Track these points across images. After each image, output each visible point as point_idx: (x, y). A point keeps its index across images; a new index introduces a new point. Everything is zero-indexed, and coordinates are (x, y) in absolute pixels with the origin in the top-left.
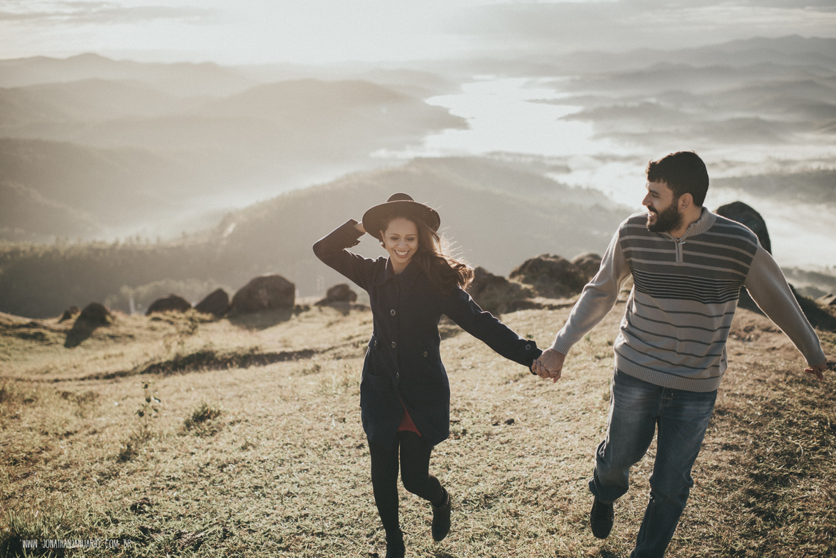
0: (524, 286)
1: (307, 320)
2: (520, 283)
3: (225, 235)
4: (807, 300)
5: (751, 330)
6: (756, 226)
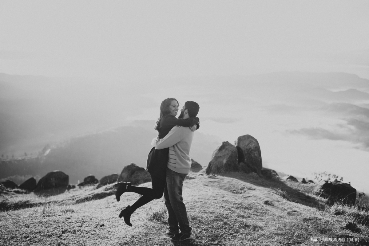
1: (73, 192)
3: (45, 154)
4: (276, 178)
5: (243, 189)
6: (254, 145)
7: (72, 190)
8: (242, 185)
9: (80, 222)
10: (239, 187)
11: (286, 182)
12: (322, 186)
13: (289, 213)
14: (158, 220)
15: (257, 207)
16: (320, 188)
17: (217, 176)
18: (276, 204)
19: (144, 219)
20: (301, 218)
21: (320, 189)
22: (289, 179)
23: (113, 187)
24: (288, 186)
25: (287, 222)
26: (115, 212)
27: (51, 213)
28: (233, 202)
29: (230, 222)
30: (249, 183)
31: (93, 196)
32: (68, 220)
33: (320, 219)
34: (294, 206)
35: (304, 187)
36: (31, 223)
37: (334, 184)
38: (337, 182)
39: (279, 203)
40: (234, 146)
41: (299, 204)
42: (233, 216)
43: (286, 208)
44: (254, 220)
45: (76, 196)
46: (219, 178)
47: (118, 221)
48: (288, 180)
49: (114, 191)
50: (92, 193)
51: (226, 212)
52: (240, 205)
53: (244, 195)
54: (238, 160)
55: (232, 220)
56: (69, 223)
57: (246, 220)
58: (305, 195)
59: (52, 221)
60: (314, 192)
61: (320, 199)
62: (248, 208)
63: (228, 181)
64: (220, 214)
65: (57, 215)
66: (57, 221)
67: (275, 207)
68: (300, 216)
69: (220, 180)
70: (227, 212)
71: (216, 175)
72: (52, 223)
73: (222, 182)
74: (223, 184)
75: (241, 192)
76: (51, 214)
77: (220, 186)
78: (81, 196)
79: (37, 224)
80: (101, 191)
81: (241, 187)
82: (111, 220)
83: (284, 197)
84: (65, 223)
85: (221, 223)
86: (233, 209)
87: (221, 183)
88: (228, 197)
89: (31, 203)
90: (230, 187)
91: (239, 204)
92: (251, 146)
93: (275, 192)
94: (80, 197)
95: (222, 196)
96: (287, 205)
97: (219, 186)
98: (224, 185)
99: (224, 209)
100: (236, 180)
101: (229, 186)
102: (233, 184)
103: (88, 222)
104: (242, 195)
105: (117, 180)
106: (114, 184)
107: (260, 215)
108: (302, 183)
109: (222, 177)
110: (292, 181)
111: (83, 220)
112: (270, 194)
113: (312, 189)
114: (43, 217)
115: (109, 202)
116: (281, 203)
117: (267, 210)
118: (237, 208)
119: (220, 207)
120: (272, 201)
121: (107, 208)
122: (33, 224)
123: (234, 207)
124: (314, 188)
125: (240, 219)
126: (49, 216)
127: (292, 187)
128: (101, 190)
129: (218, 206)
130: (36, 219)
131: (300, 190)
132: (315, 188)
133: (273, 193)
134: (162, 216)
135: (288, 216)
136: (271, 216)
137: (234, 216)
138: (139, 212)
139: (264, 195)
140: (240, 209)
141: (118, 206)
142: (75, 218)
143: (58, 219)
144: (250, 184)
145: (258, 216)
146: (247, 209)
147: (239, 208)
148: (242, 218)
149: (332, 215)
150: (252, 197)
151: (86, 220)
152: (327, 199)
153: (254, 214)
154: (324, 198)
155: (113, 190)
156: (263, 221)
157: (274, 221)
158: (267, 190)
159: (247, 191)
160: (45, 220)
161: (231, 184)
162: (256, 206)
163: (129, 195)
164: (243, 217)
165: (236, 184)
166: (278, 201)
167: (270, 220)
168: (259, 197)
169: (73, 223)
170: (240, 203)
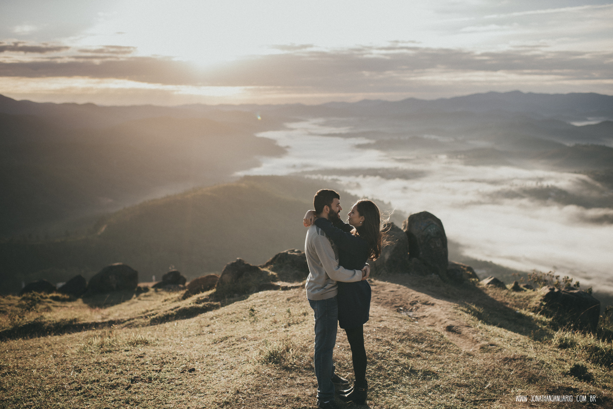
0: (271, 273)
1: (145, 298)
2: (269, 271)
3: (99, 233)
4: (471, 281)
5: (415, 303)
6: (434, 229)
7: (143, 294)
8: (414, 296)
9: (157, 363)
10: (409, 299)
11: (486, 290)
12: (543, 296)
13: (482, 348)
14: (276, 363)
15: (432, 338)
16: (541, 300)
17: (374, 281)
18: (465, 331)
19: (255, 360)
20: (500, 357)
21: (540, 302)
22: (492, 284)
23: (208, 297)
24: (489, 297)
25: (477, 365)
26: (211, 345)
27: (113, 346)
28: (394, 330)
29: (388, 366)
30: (425, 293)
31: (176, 311)
32: (139, 359)
33: (531, 359)
34: (493, 334)
35: (515, 298)
36: (83, 364)
37: (563, 293)
38: (569, 290)
39: (470, 329)
40: (402, 231)
41: (502, 329)
42: (392, 356)
43: (479, 339)
44: (425, 361)
45: (151, 311)
46: (378, 284)
47: (216, 362)
48: (490, 285)
49: (210, 305)
50: (176, 308)
51: (382, 349)
52: (406, 336)
53: (416, 315)
54: (409, 253)
55: (391, 362)
56: (141, 364)
57: (412, 361)
58: (515, 312)
59: (116, 362)
60: (530, 306)
61: (539, 319)
62: (419, 340)
63: (391, 289)
64: (372, 353)
65: (123, 350)
66: (122, 362)
67: (463, 337)
68: (499, 353)
69: (380, 287)
70: (384, 348)
71: (372, 280)
72: (115, 365)
73: (382, 291)
74: (382, 295)
75: (411, 308)
76: (113, 349)
77: (378, 299)
78: (158, 311)
79: (93, 366)
80: (190, 304)
81: (412, 300)
82: (205, 360)
83: (479, 316)
84: (136, 365)
85: (373, 367)
86: (393, 343)
87: (380, 293)
88: (388, 320)
89: (80, 322)
90: (395, 299)
91: (404, 334)
92: (429, 230)
93: (466, 309)
94: (156, 314)
95: (379, 319)
96: (482, 334)
97: (376, 297)
98: (385, 297)
99: (380, 342)
100: (405, 289)
101: (393, 299)
102: (399, 295)
103: (170, 363)
104: (413, 313)
105: (216, 286)
106: (210, 292)
107: (436, 352)
108: (512, 290)
109: (381, 283)
110: (497, 288)
111: (162, 359)
112: (457, 314)
113: (527, 301)
114: (101, 353)
115: (202, 325)
116: (473, 329)
117: (448, 343)
118: (399, 341)
119: (373, 340)
120: (458, 326)
121: (199, 335)
122: (87, 365)
123: (396, 339)
124: (531, 299)
125: (403, 360)
126: (110, 351)
127: (495, 297)
128: (190, 302)
129: (371, 338)
130: (91, 358)
131: (507, 304)
132: (533, 299)
133: (462, 310)
134: (282, 357)
135: (481, 353)
136: (453, 354)
137: (395, 355)
138: (248, 347)
139: (447, 314)
140: (405, 342)
141: (216, 331)
142: (150, 356)
143: (124, 358)
144: (426, 295)
145: (433, 353)
146: (417, 342)
147: (403, 340)
148: (406, 359)
149: (553, 347)
150: (429, 317)
151: (168, 360)
152: (552, 318)
153: (426, 351)
154: (547, 317)
155: (209, 302)
156: (440, 361)
157: (458, 362)
158: (453, 306)
159: (420, 308)
160: (105, 359)
161: (397, 294)
162: (431, 336)
163: (234, 313)
164: (409, 356)
165: (405, 294)
166: (468, 326)
167: (451, 360)
168: (439, 319)
169: (147, 364)
170: (406, 332)
